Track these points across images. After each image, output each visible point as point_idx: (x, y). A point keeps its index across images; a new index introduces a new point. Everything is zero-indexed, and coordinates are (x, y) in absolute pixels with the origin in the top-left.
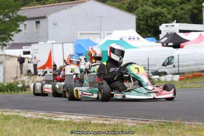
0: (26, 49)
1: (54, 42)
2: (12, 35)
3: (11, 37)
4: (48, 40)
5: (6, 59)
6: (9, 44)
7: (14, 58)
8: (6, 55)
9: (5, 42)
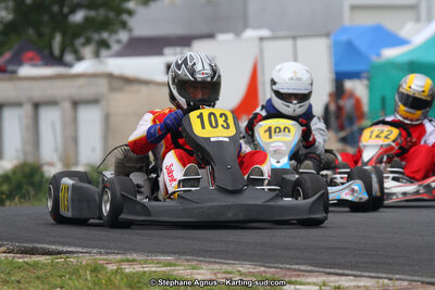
0: (172, 56)
1: (265, 33)
2: (130, 13)
3: (125, 17)
4: (246, 26)
5: (112, 89)
6: (119, 41)
7: (135, 87)
8: (110, 76)
9: (105, 35)
